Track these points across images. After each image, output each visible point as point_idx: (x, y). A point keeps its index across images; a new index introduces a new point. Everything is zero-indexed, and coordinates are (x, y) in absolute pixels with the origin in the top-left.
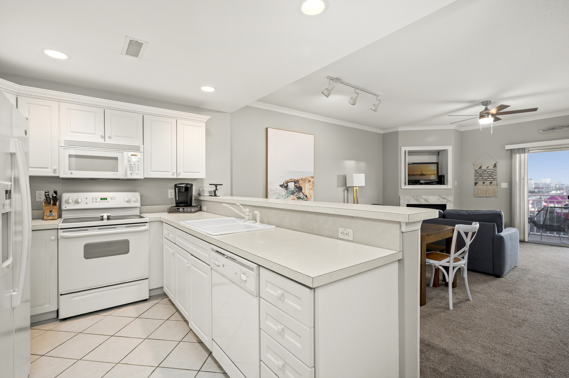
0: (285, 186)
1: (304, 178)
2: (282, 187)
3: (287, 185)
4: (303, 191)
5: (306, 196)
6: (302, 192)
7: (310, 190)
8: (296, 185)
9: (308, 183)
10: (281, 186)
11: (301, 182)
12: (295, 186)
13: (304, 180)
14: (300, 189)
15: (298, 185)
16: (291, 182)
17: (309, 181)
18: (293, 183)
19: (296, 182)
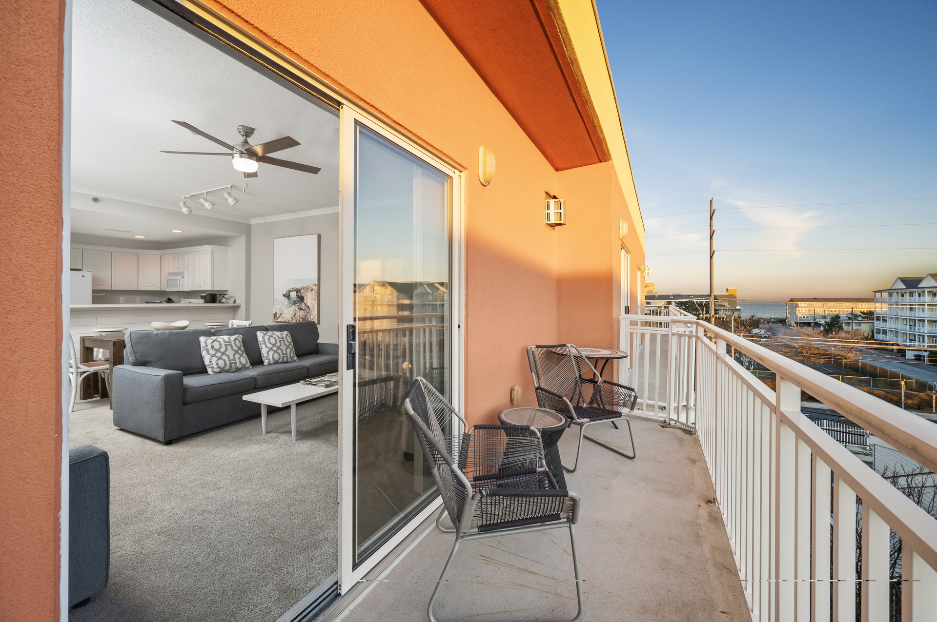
0: (287, 296)
1: (306, 286)
2: (285, 297)
3: (290, 295)
4: (305, 301)
5: (308, 307)
6: (303, 302)
7: (313, 300)
8: (298, 294)
9: (310, 292)
10: (284, 295)
11: (302, 291)
12: (297, 296)
13: (306, 289)
14: (301, 299)
15: (300, 294)
16: (293, 291)
17: (312, 290)
18: (295, 292)
19: (298, 291)
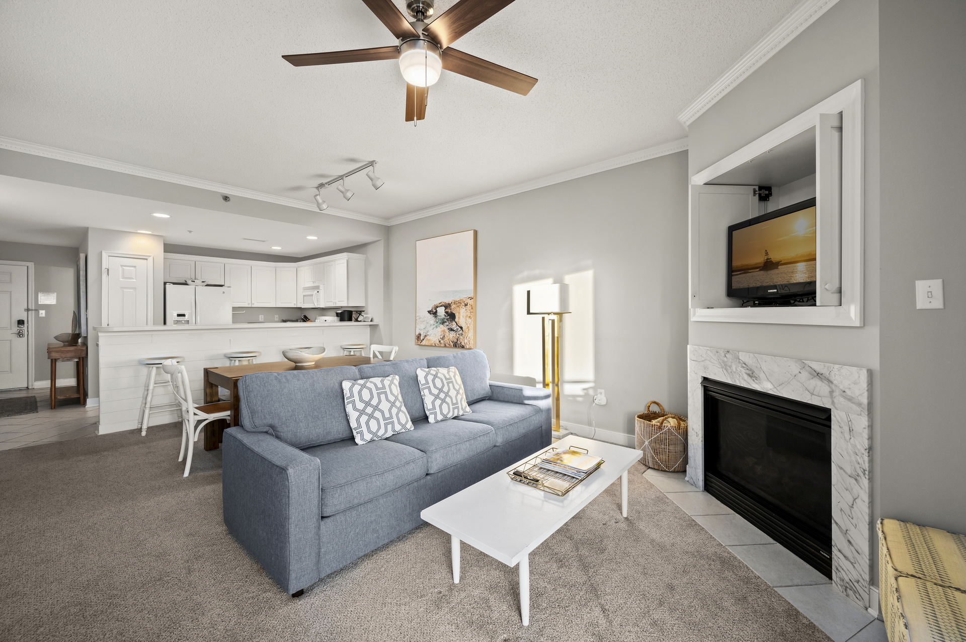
0: (433, 313)
1: (457, 300)
2: (431, 314)
3: (436, 311)
4: (456, 320)
5: (461, 328)
6: (454, 321)
7: (468, 318)
8: (447, 310)
9: (464, 307)
10: (429, 312)
11: (453, 306)
12: (446, 312)
13: (458, 303)
14: (452, 316)
15: (449, 311)
16: (441, 306)
17: (466, 305)
18: (443, 308)
19: (447, 306)
